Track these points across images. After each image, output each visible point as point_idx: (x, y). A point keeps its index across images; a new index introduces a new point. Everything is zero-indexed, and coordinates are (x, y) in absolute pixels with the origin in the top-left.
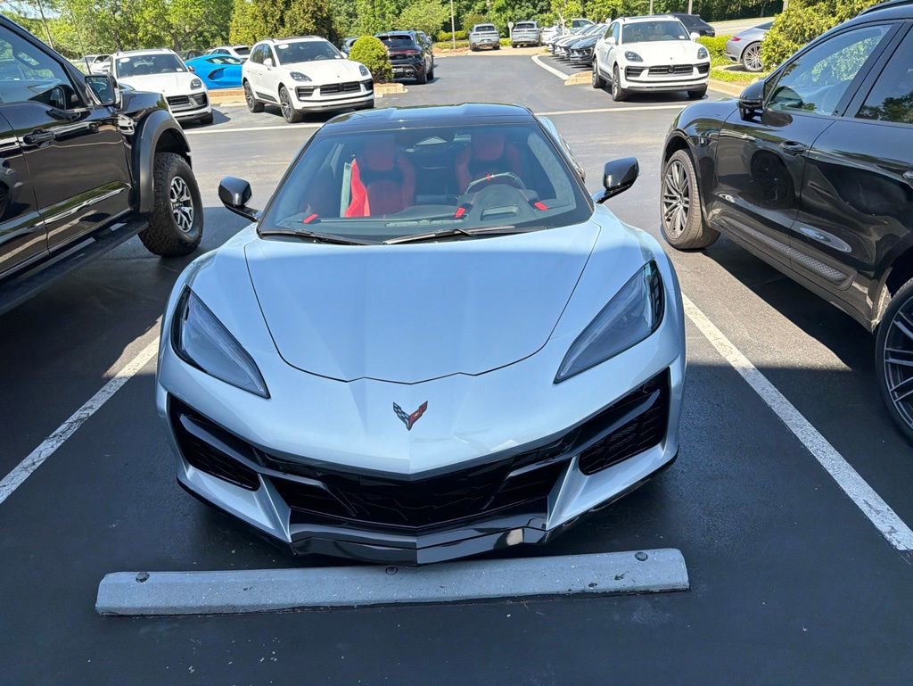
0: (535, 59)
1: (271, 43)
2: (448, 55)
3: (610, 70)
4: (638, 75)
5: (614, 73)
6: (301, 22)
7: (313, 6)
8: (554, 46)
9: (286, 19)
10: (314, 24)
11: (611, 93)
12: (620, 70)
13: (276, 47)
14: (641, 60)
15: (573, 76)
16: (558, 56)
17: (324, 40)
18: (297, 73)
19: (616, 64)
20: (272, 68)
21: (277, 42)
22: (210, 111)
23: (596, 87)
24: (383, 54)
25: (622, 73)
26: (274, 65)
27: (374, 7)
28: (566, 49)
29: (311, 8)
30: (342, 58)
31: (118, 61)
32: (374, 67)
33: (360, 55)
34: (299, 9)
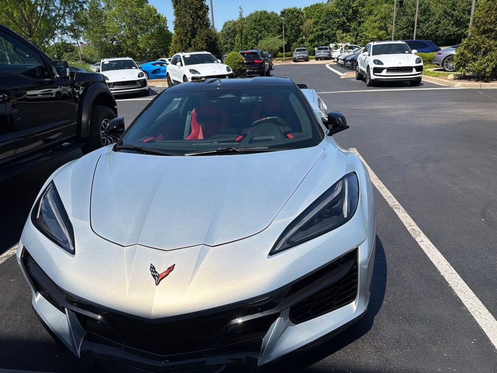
0: (327, 66)
1: (181, 55)
2: (281, 64)
3: (365, 70)
4: (381, 72)
5: (367, 71)
6: (200, 44)
7: (206, 37)
8: (338, 59)
9: (192, 43)
10: (206, 45)
11: (365, 82)
12: (371, 70)
13: (184, 57)
14: (382, 64)
15: (345, 74)
16: (339, 64)
17: (209, 53)
18: (193, 70)
19: (368, 66)
20: (181, 67)
21: (184, 54)
22: (147, 89)
23: (357, 79)
24: (242, 61)
25: (371, 71)
26: (182, 65)
27: (241, 39)
28: (343, 60)
29: (205, 37)
30: (218, 62)
31: (103, 63)
32: (236, 69)
33: (230, 62)
34: (199, 38)
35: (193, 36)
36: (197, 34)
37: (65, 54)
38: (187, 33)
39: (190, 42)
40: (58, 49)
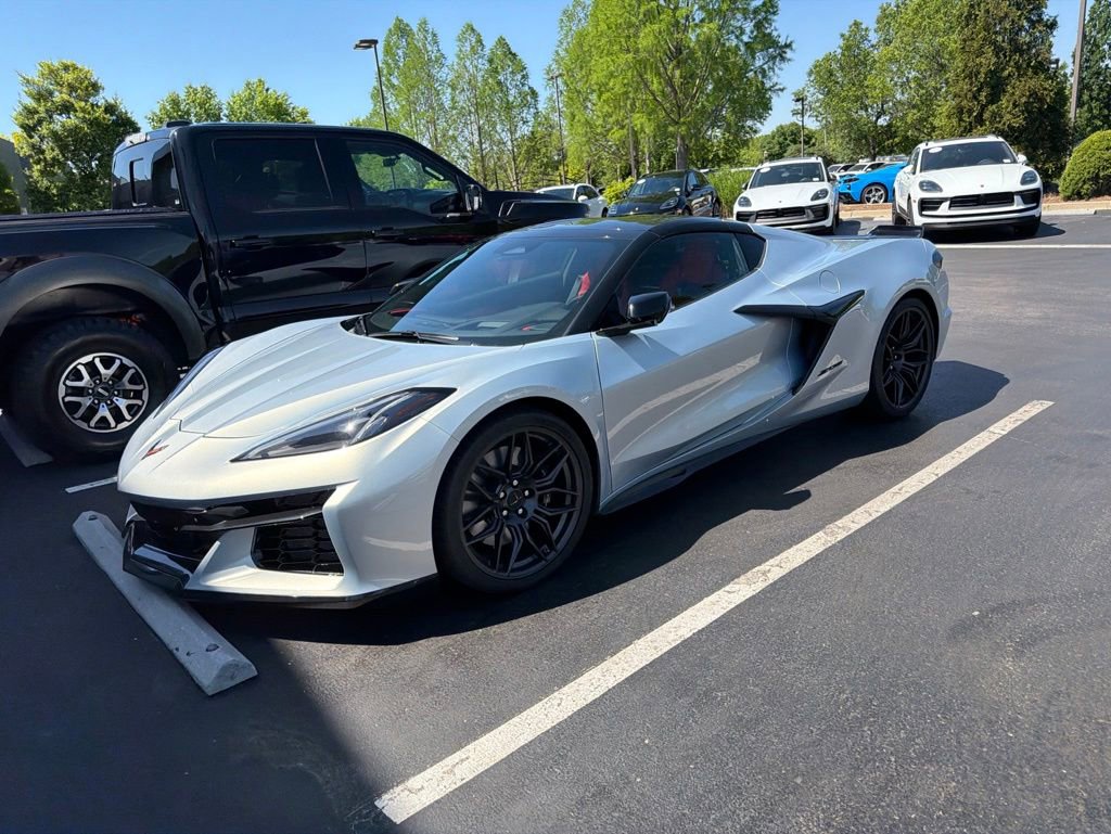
13: (926, 151)
17: (1001, 139)
18: (928, 182)
20: (913, 174)
21: (931, 144)
30: (1015, 161)
31: (759, 170)
32: (1101, 174)
33: (1085, 157)
34: (1008, 101)
35: (994, 98)
36: (1004, 91)
37: (792, 145)
38: (979, 90)
39: (980, 115)
40: (781, 139)
